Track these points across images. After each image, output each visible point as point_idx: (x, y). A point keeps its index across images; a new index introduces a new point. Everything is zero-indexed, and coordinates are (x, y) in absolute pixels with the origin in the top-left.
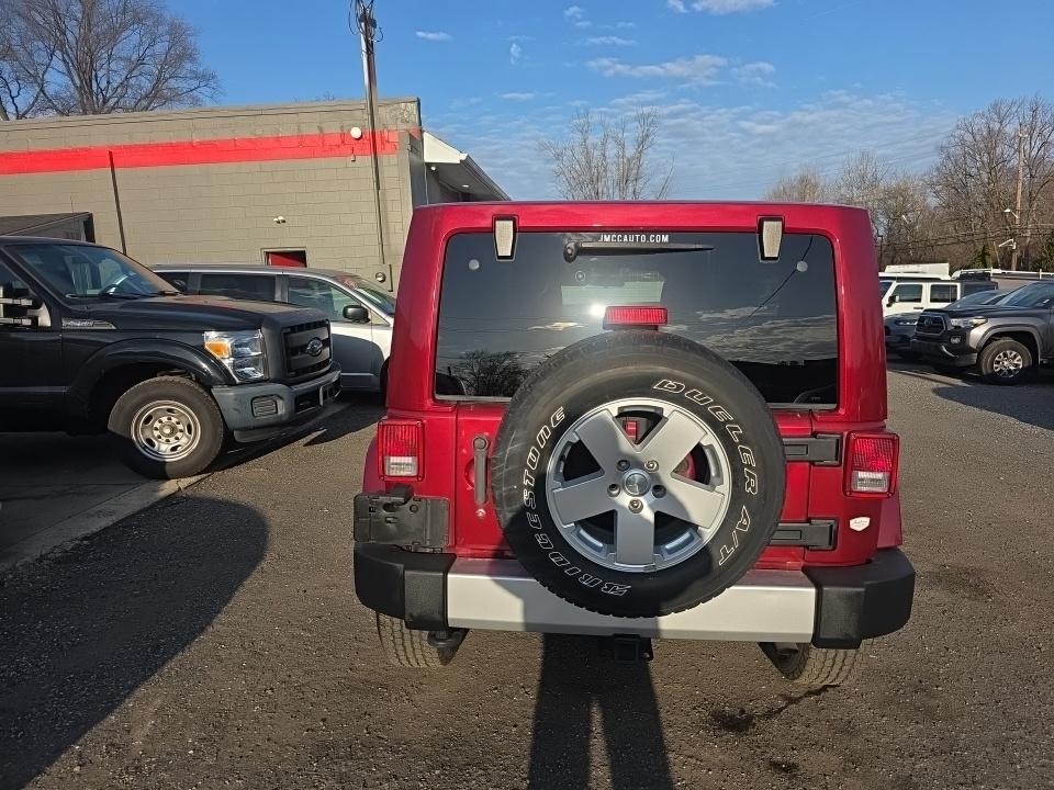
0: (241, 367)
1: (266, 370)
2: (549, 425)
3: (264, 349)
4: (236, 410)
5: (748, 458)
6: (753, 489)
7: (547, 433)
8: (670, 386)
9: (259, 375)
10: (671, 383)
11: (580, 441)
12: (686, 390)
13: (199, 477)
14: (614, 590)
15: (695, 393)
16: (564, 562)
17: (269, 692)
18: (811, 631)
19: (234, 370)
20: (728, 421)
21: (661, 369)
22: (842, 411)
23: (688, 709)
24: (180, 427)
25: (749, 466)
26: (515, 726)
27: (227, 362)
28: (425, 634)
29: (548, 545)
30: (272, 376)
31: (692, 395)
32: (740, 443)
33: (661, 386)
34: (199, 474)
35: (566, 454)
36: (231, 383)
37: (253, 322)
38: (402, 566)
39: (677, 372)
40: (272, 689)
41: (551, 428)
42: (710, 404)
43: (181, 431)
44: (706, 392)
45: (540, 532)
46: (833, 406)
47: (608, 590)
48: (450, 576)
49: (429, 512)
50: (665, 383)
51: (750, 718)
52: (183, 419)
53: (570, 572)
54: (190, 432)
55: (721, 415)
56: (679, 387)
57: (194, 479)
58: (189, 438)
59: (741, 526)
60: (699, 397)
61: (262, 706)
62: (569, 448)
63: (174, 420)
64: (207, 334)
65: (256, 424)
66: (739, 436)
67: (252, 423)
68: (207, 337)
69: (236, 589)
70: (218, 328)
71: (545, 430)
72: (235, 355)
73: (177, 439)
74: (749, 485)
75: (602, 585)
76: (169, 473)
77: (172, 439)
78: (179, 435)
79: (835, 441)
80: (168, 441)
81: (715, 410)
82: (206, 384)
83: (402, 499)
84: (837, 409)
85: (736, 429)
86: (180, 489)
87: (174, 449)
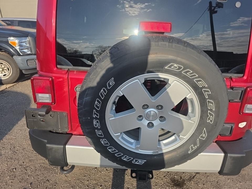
0: (22, 50)
1: (31, 51)
2: (106, 87)
3: (30, 44)
4: (21, 63)
5: (212, 106)
6: (211, 121)
7: (105, 92)
8: (175, 67)
9: (29, 53)
10: (175, 65)
11: (123, 95)
12: (183, 70)
13: (14, 84)
14: (138, 162)
15: (188, 71)
16: (115, 151)
17: (14, 170)
18: (219, 169)
19: (20, 50)
20: (204, 87)
21: (171, 57)
22: (245, 78)
23: (162, 177)
24: (5, 68)
25: (211, 110)
26: (101, 186)
27: (17, 48)
28: (59, 167)
29: (107, 144)
30: (33, 53)
31: (186, 72)
32: (208, 99)
33: (170, 67)
34: (13, 83)
35: (116, 101)
36: (19, 55)
37: (25, 35)
38: (46, 141)
39: (179, 59)
40: (16, 169)
41: (107, 89)
42: (196, 78)
43: (6, 70)
44: (194, 71)
45: (102, 138)
46: (242, 75)
47: (135, 162)
48: (67, 146)
49: (59, 117)
50: (172, 65)
51: (184, 180)
52: (6, 66)
53: (118, 155)
54: (8, 70)
55: (201, 84)
56: (180, 68)
57: (12, 85)
58: (8, 72)
59: (202, 137)
60: (190, 74)
61: (10, 176)
62: (118, 98)
63: (3, 66)
64: (9, 38)
65: (29, 68)
66: (208, 95)
67: (28, 68)
68: (10, 39)
69: (15, 125)
70: (13, 37)
71: (104, 90)
72: (20, 46)
73: (5, 72)
74: (209, 119)
75: (133, 160)
76: (3, 83)
77: (3, 72)
78: (5, 71)
79: (241, 91)
80: (2, 73)
81: (198, 81)
82: (12, 55)
83: (44, 113)
84: (243, 76)
85: (208, 91)
86: (7, 88)
87: (4, 75)
